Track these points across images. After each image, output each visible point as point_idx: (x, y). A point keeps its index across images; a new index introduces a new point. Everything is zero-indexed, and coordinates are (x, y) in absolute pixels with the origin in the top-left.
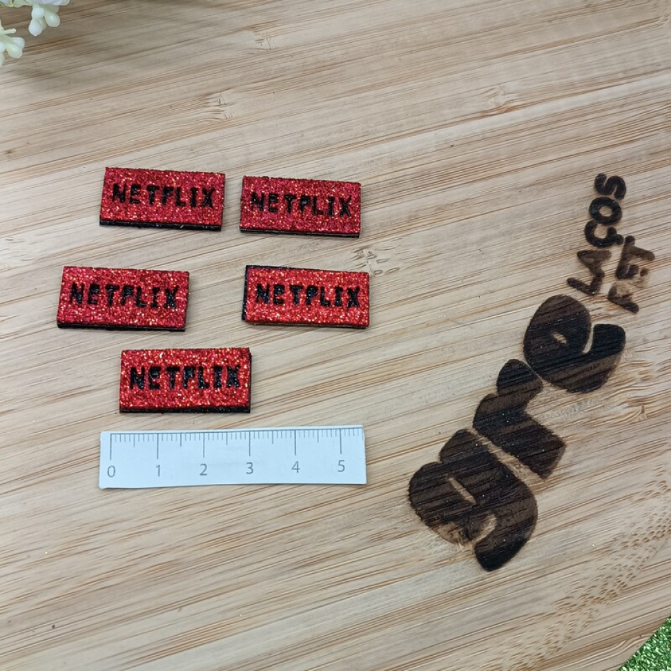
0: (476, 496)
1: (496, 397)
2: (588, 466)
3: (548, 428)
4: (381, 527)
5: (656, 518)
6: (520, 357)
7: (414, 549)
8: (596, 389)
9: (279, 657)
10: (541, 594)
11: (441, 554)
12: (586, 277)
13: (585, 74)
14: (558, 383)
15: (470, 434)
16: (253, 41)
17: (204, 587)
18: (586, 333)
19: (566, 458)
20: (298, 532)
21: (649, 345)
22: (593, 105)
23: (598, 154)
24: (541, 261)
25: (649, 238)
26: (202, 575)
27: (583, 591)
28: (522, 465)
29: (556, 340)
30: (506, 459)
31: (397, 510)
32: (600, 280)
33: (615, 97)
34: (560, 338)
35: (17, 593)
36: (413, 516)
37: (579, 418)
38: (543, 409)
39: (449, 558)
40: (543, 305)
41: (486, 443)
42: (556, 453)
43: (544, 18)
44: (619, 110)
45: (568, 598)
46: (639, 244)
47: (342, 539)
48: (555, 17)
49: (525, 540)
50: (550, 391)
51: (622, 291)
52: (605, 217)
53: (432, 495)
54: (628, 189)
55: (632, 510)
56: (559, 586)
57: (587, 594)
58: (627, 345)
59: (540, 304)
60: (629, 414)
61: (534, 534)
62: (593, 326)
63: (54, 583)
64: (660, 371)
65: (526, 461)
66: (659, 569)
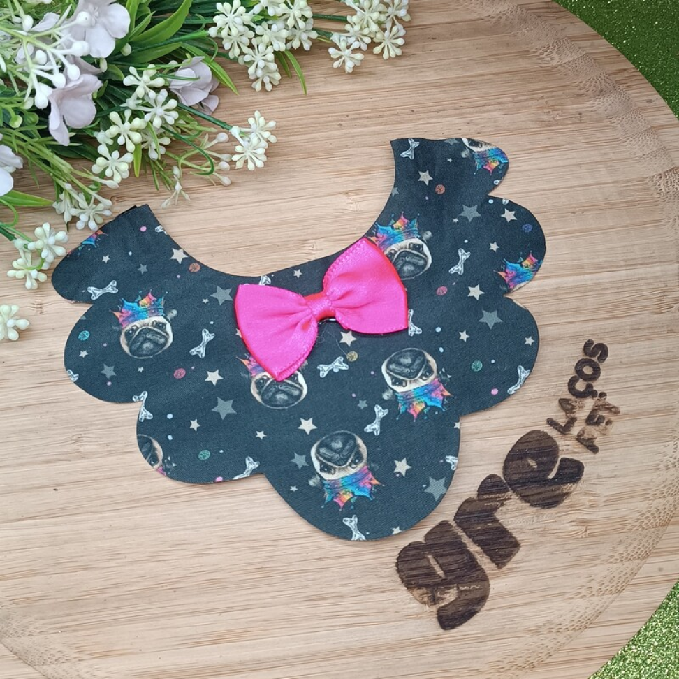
0: (446, 572)
1: (475, 501)
2: (534, 565)
3: (510, 531)
4: (372, 582)
5: (579, 615)
6: (499, 472)
7: (393, 602)
8: (553, 507)
9: (282, 662)
10: (481, 654)
11: (411, 610)
12: (562, 419)
13: (593, 258)
14: (524, 498)
15: (450, 525)
16: (345, 204)
17: (240, 601)
18: (554, 463)
19: (519, 556)
20: (312, 575)
21: (601, 480)
22: (595, 284)
23: (591, 324)
24: (529, 401)
25: (619, 396)
26: (240, 593)
27: (512, 659)
28: (485, 555)
29: (529, 465)
30: (473, 548)
31: (385, 572)
32: (573, 423)
33: (615, 280)
34: (532, 463)
35: (114, 582)
36: (397, 578)
37: (535, 527)
38: (508, 516)
39: (417, 615)
40: (524, 436)
41: (459, 534)
42: (513, 551)
43: (570, 210)
44: (616, 290)
45: (499, 661)
46: (610, 400)
47: (342, 586)
48: (579, 211)
49: (476, 612)
50: (516, 503)
51: (588, 434)
52: (586, 375)
53: (414, 566)
54: (609, 354)
55: (562, 604)
56: (494, 651)
57: (514, 662)
58: (584, 477)
59: (522, 435)
60: (574, 531)
61: (483, 609)
62: (560, 459)
63: (139, 579)
64: (605, 502)
65: (488, 552)
66: (571, 654)
